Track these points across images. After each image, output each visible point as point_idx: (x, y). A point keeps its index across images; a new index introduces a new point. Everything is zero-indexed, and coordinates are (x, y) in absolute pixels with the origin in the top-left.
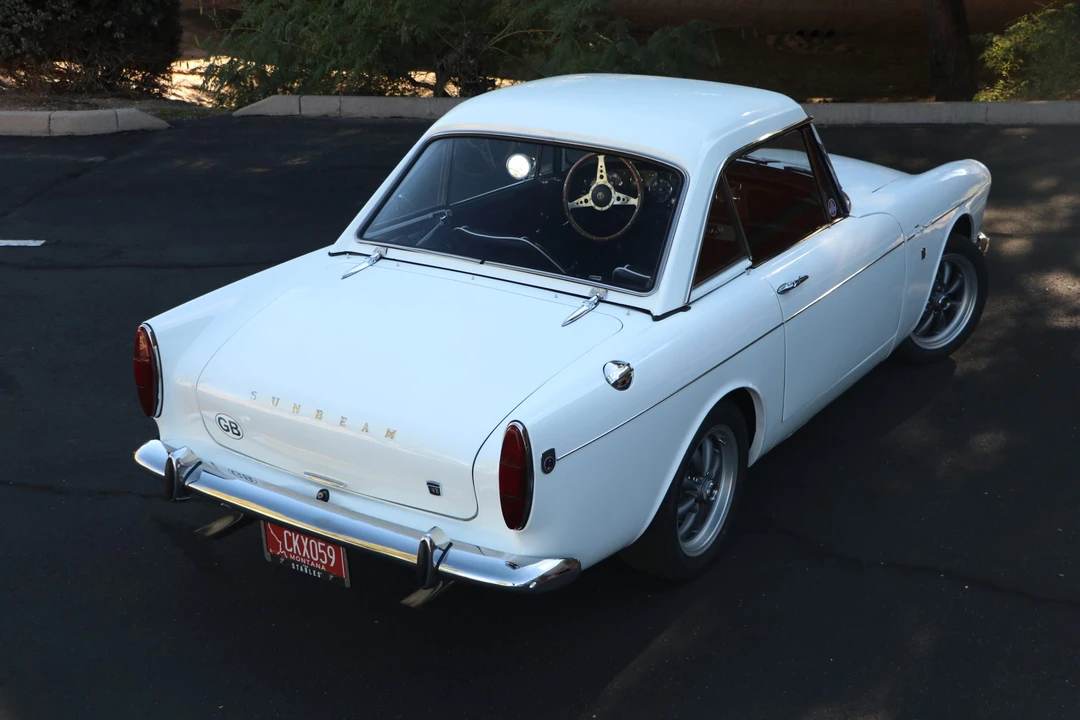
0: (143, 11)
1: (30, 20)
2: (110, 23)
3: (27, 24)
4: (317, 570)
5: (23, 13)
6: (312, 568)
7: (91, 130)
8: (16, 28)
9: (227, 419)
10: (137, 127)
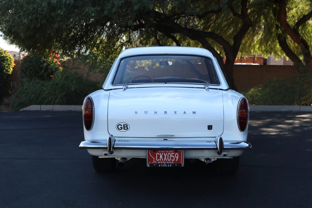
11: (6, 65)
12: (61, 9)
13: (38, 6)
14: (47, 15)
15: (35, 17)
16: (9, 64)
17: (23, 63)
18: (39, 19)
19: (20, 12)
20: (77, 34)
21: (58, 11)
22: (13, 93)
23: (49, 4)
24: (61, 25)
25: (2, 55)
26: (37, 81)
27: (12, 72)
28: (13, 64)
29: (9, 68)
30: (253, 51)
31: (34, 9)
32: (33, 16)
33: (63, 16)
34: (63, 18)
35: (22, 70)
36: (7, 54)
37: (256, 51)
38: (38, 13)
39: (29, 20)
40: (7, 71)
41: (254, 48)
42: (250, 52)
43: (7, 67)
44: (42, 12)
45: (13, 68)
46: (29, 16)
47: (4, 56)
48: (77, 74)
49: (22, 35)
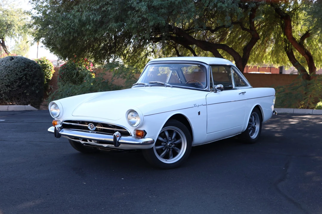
0: (34, 89)
1: (6, 90)
2: (26, 91)
3: (5, 91)
5: (4, 88)
7: (18, 110)
8: (2, 92)
10: (30, 110)
11: (47, 71)
12: (90, 24)
13: (71, 23)
14: (78, 29)
15: (69, 32)
16: (50, 71)
17: (62, 70)
18: (72, 33)
19: (56, 28)
20: (107, 46)
21: (87, 26)
22: (50, 94)
23: (80, 20)
24: (90, 37)
25: (44, 63)
26: (70, 84)
27: (52, 78)
28: (53, 71)
29: (50, 74)
30: (266, 61)
31: (68, 25)
32: (67, 31)
33: (91, 30)
34: (91, 32)
35: (60, 76)
36: (48, 62)
37: (268, 62)
38: (70, 28)
39: (64, 34)
40: (48, 77)
41: (266, 59)
42: (263, 62)
43: (48, 73)
44: (74, 27)
45: (53, 75)
46: (63, 31)
47: (45, 64)
48: (103, 79)
49: (58, 46)
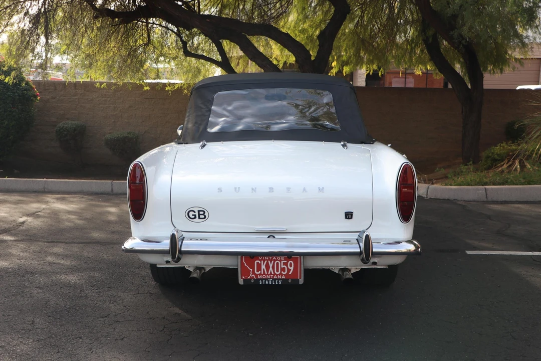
4: (279, 280)
6: (275, 280)
9: (196, 210)
